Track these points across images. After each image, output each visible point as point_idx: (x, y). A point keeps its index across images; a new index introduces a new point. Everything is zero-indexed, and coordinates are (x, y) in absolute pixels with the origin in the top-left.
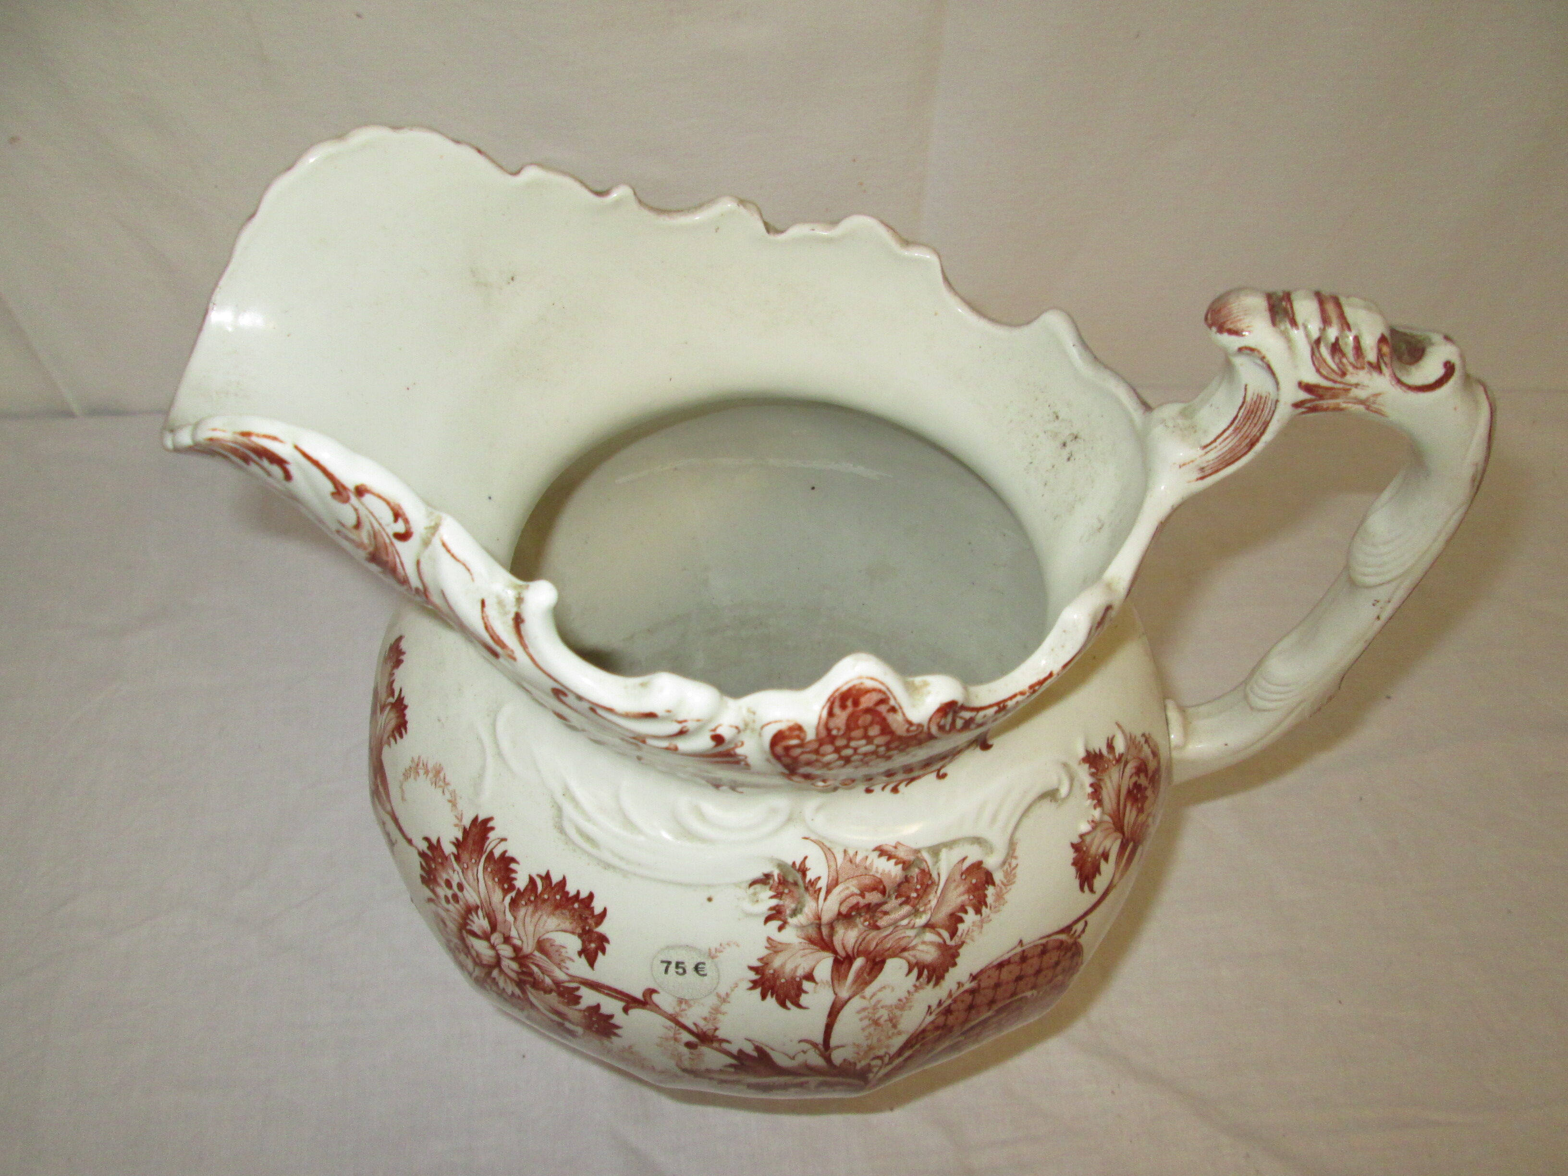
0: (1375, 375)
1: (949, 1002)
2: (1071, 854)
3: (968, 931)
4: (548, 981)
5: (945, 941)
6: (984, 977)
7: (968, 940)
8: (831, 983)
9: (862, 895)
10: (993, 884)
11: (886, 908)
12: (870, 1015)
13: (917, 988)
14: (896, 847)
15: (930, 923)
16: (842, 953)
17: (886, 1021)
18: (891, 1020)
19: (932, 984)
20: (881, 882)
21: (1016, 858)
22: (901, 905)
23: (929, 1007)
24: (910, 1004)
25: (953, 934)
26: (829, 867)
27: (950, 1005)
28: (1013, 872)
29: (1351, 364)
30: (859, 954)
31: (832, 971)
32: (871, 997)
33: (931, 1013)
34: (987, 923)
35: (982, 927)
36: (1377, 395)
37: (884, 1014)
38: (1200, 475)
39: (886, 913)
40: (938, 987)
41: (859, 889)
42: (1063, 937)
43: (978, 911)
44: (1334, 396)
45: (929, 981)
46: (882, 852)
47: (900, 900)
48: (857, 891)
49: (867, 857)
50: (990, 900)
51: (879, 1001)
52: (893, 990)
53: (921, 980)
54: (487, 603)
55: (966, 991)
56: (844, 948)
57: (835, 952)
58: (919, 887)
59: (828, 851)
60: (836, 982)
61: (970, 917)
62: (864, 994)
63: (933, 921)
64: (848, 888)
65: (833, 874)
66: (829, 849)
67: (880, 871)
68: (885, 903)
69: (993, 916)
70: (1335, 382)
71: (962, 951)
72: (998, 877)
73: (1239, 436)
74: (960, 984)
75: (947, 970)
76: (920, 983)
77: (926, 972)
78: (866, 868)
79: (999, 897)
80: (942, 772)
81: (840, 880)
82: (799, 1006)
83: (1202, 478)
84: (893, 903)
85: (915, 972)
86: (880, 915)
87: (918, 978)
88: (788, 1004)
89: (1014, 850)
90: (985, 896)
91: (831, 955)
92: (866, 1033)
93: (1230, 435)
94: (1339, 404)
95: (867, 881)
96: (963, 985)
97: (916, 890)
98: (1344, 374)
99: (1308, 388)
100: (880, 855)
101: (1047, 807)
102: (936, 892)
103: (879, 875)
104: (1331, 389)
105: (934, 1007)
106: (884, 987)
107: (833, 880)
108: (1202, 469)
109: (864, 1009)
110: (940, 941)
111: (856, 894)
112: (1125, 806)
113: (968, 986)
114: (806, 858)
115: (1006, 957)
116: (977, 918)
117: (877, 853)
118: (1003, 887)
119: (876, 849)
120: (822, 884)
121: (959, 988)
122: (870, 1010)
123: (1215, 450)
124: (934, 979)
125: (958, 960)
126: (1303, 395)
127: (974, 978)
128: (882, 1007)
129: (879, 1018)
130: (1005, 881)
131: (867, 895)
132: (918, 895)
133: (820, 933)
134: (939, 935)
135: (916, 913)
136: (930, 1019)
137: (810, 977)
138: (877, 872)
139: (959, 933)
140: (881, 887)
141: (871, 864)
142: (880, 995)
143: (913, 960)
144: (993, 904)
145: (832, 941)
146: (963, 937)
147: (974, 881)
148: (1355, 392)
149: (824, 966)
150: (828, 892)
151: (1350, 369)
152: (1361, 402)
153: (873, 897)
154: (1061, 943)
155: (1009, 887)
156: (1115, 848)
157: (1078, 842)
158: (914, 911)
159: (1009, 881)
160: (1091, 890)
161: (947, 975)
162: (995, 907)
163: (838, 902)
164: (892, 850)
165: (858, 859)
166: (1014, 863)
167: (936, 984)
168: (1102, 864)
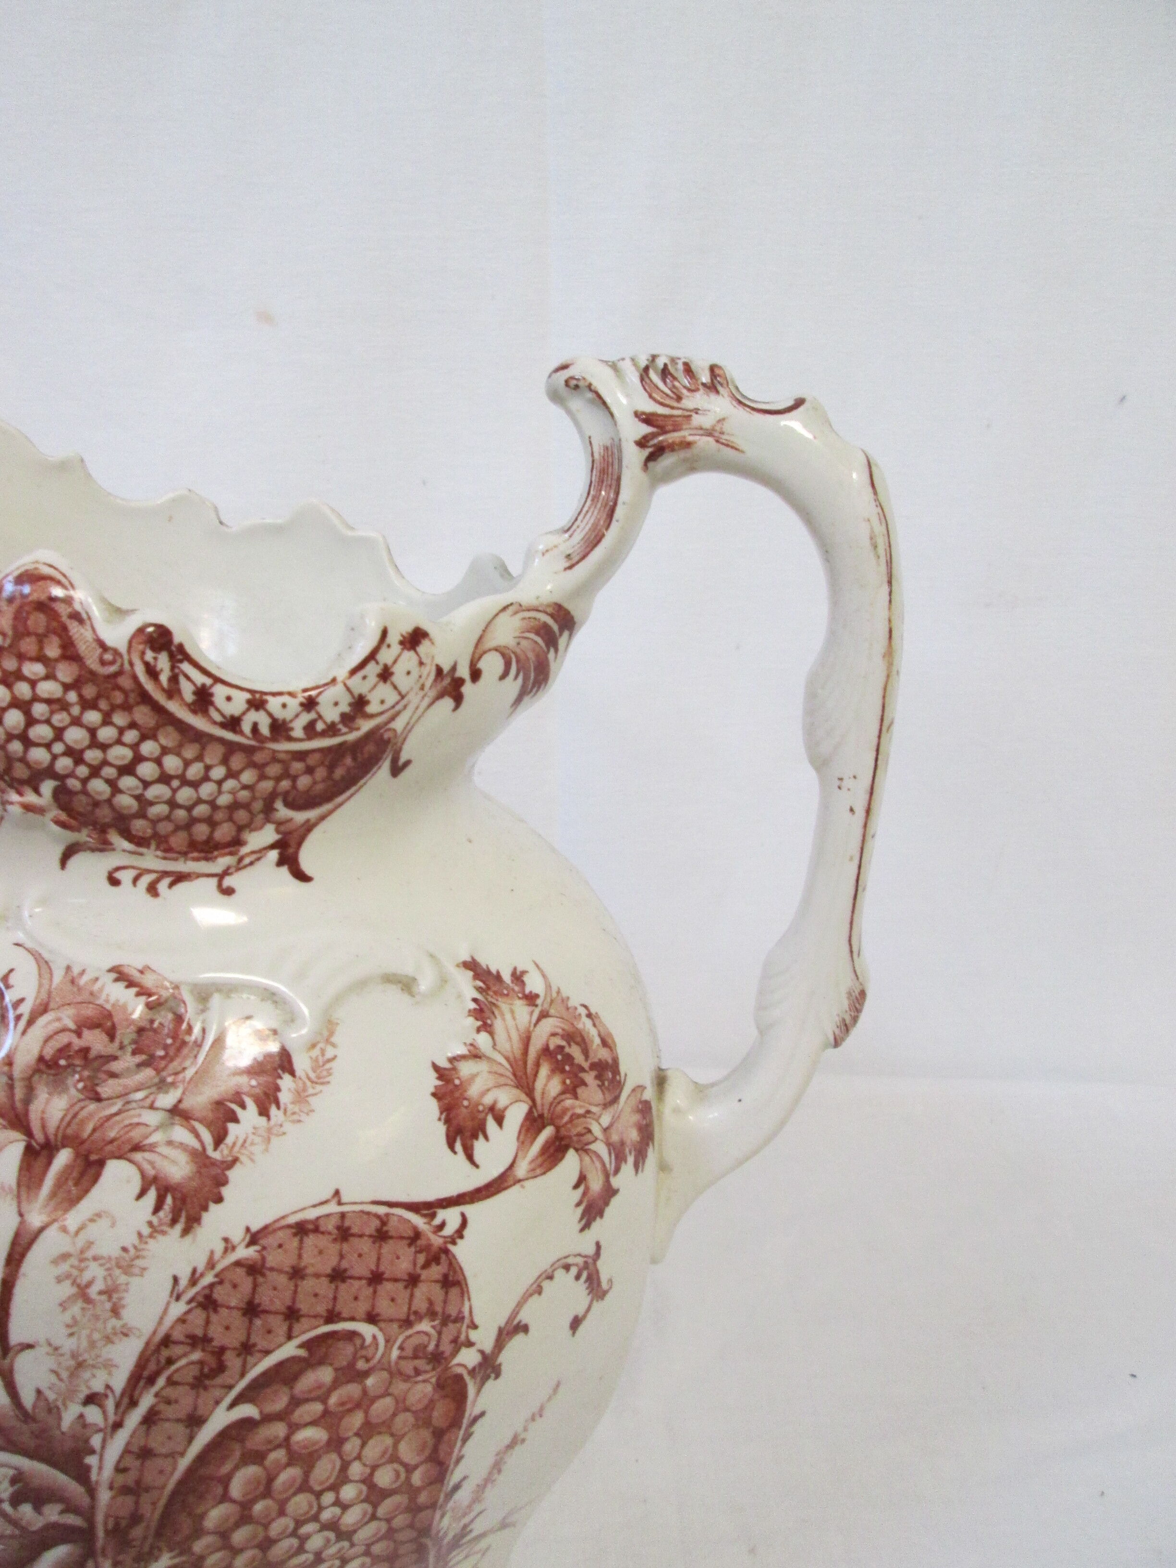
0: (713, 396)
1: (209, 1279)
2: (432, 1081)
3: (245, 1141)
5: (204, 1150)
6: (270, 1241)
7: (243, 1158)
8: (15, 1192)
9: (79, 1034)
10: (292, 1073)
11: (115, 1066)
12: (75, 1272)
13: (155, 1230)
14: (142, 972)
15: (182, 1106)
16: (39, 1136)
17: (101, 1293)
18: (108, 1292)
19: (179, 1227)
20: (109, 1015)
21: (334, 1045)
22: (140, 1065)
23: (176, 1280)
24: (139, 1262)
25: (219, 1139)
26: (40, 985)
27: (211, 1286)
28: (328, 1066)
29: (685, 387)
30: (66, 1141)
31: (21, 1169)
32: (77, 1233)
33: (178, 1298)
34: (278, 1135)
35: (269, 1140)
36: (721, 421)
37: (94, 1272)
38: (567, 565)
39: (113, 1075)
40: (189, 1238)
41: (76, 1023)
42: (417, 1220)
43: (264, 1112)
44: (676, 428)
45: (174, 1221)
46: (120, 975)
47: (139, 1058)
48: (72, 1025)
49: (97, 979)
50: (284, 1097)
51: (90, 1244)
52: (113, 1225)
53: (161, 1214)
55: (238, 1264)
56: (44, 1127)
57: (29, 1133)
58: (169, 1041)
59: (43, 964)
60: (23, 1190)
61: (249, 1116)
62: (67, 1223)
63: (185, 1105)
64: (59, 1019)
65: (44, 995)
66: (46, 962)
67: (112, 999)
68: (115, 1058)
69: (288, 1127)
70: (672, 408)
71: (232, 1174)
73: (599, 505)
74: (229, 1246)
75: (205, 1208)
76: (160, 1220)
77: (169, 1200)
78: (92, 994)
79: (301, 1097)
80: (228, 882)
81: (52, 1005)
83: (570, 567)
84: (127, 1061)
85: (152, 1195)
86: (103, 1076)
87: (157, 1209)
89: (332, 1033)
90: (278, 1089)
91: (25, 1138)
92: (67, 1317)
93: (590, 508)
94: (684, 437)
95: (89, 1011)
96: (234, 1248)
97: (166, 1047)
98: (679, 398)
99: (647, 419)
100: (117, 980)
101: (394, 994)
102: (196, 1057)
103: (108, 1007)
104: (672, 416)
105: (183, 1282)
106: (99, 1215)
107: (41, 1004)
108: (568, 556)
109: (65, 1257)
110: (196, 1145)
111: (70, 1030)
112: (537, 1065)
113: (244, 1253)
114: (11, 971)
115: (312, 1214)
116: (262, 1121)
117: (114, 975)
118: (309, 1083)
119: (111, 970)
120: (25, 1008)
121: (226, 1250)
122: (74, 1261)
123: (578, 531)
124: (183, 1219)
125: (225, 1191)
126: (646, 429)
127: (254, 1238)
128: (95, 1259)
129: (89, 1284)
130: (312, 1076)
131: (86, 1033)
132: (167, 1054)
133: (12, 1096)
134: (197, 1136)
135: (162, 1086)
136: (178, 1309)
138: (107, 1001)
139: (229, 1140)
140: (109, 1024)
141: (101, 990)
142: (93, 1231)
143: (151, 1172)
144: (290, 1107)
145: (26, 1113)
146: (236, 1149)
148: (697, 420)
150: (30, 1022)
151: (685, 391)
152: (709, 433)
153: (96, 1041)
154: (416, 1235)
155: (319, 1088)
156: (516, 1114)
157: (443, 1064)
158: (156, 1080)
159: (319, 1078)
160: (470, 1157)
161: (206, 1217)
162: (294, 1113)
163: (42, 1040)
164: (136, 976)
165: (83, 981)
166: (330, 1052)
167: (186, 1231)
168: (491, 1124)
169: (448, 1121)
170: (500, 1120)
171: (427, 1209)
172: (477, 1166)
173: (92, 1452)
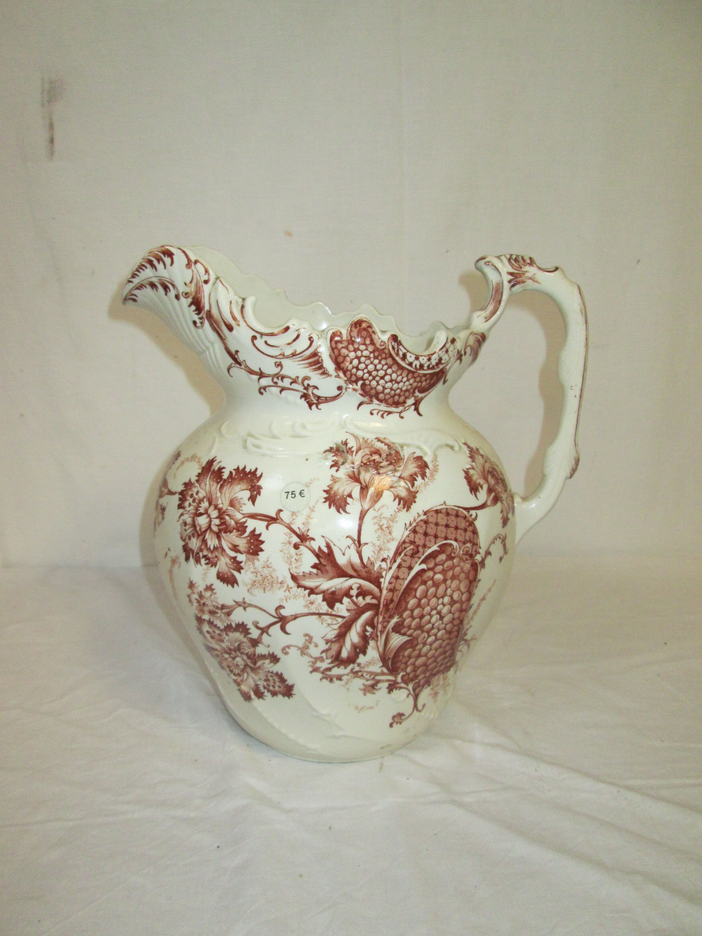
0: (531, 267)
1: (414, 524)
2: (463, 475)
3: (419, 486)
4: (233, 523)
5: (409, 488)
6: (429, 514)
7: (419, 491)
8: (359, 499)
9: (372, 456)
10: (428, 468)
11: (382, 465)
12: (379, 522)
13: (399, 510)
14: (384, 439)
16: (364, 484)
17: (386, 528)
18: (388, 528)
19: (405, 509)
20: (379, 450)
21: (437, 462)
22: (389, 465)
23: (406, 524)
24: (396, 519)
25: (413, 485)
26: (357, 443)
27: (415, 526)
28: (437, 467)
29: (522, 264)
30: (372, 485)
31: (360, 493)
32: (378, 511)
33: (407, 529)
34: (427, 485)
35: (426, 487)
36: (534, 274)
37: (384, 522)
38: (486, 320)
39: (382, 467)
40: (408, 512)
41: (370, 452)
42: (465, 512)
43: (423, 479)
44: (520, 277)
45: (404, 508)
46: (379, 440)
47: (388, 463)
48: (369, 453)
49: (372, 441)
50: (428, 474)
51: (382, 514)
52: (388, 509)
53: (400, 505)
54: (232, 302)
55: (422, 520)
56: (365, 482)
57: (361, 483)
58: (395, 458)
59: (356, 437)
60: (362, 499)
61: (419, 479)
62: (375, 508)
63: (402, 476)
64: (365, 452)
65: (358, 445)
66: (357, 437)
67: (378, 446)
68: (382, 463)
69: (430, 483)
70: (519, 271)
71: (417, 495)
72: (430, 465)
73: (495, 301)
74: (419, 515)
75: (412, 504)
76: (400, 507)
77: (402, 502)
78: (372, 445)
79: (432, 475)
80: (402, 415)
81: (361, 448)
82: (346, 512)
83: (486, 321)
84: (384, 463)
85: (397, 500)
86: (379, 467)
87: (399, 504)
88: (341, 511)
89: (436, 458)
90: (426, 472)
91: (359, 485)
92: (377, 535)
93: (492, 302)
94: (523, 280)
95: (373, 449)
96: (420, 516)
97: (394, 460)
98: (521, 268)
99: (511, 274)
100: (378, 441)
101: (449, 450)
102: (403, 462)
103: (378, 448)
104: (518, 273)
105: (408, 525)
106: (383, 506)
107: (358, 448)
108: (486, 318)
109: (376, 517)
110: (408, 487)
111: (369, 454)
112: (488, 474)
113: (424, 517)
114: (347, 439)
115: (439, 508)
116: (423, 481)
117: (377, 440)
118: (433, 472)
119: (376, 438)
120: (354, 449)
121: (418, 516)
122: (378, 518)
123: (488, 310)
124: (406, 507)
125: (416, 500)
126: (510, 277)
127: (425, 513)
128: (384, 518)
129: (382, 525)
130: (434, 469)
131: (373, 455)
132: (395, 462)
133: (354, 473)
134: (407, 484)
135: (395, 470)
136: (407, 533)
137: (350, 496)
138: (377, 447)
139: (415, 486)
140: (379, 453)
141: (375, 443)
142: (383, 510)
143: (396, 494)
144: (429, 477)
145: (359, 478)
146: (418, 488)
147: (420, 464)
148: (527, 275)
149: (356, 490)
150: (357, 452)
151: (522, 266)
152: (530, 278)
153: (376, 457)
154: (465, 517)
155: (436, 473)
156: (485, 487)
157: (465, 470)
158: (394, 469)
159: (436, 470)
160: (476, 497)
161: (412, 506)
162: (431, 479)
163: (361, 458)
164: (383, 440)
165: (369, 441)
166: (437, 464)
167: (407, 510)
168: (480, 488)
169: (469, 486)
170: (482, 487)
171: (468, 509)
172: (478, 500)
173: (382, 577)
